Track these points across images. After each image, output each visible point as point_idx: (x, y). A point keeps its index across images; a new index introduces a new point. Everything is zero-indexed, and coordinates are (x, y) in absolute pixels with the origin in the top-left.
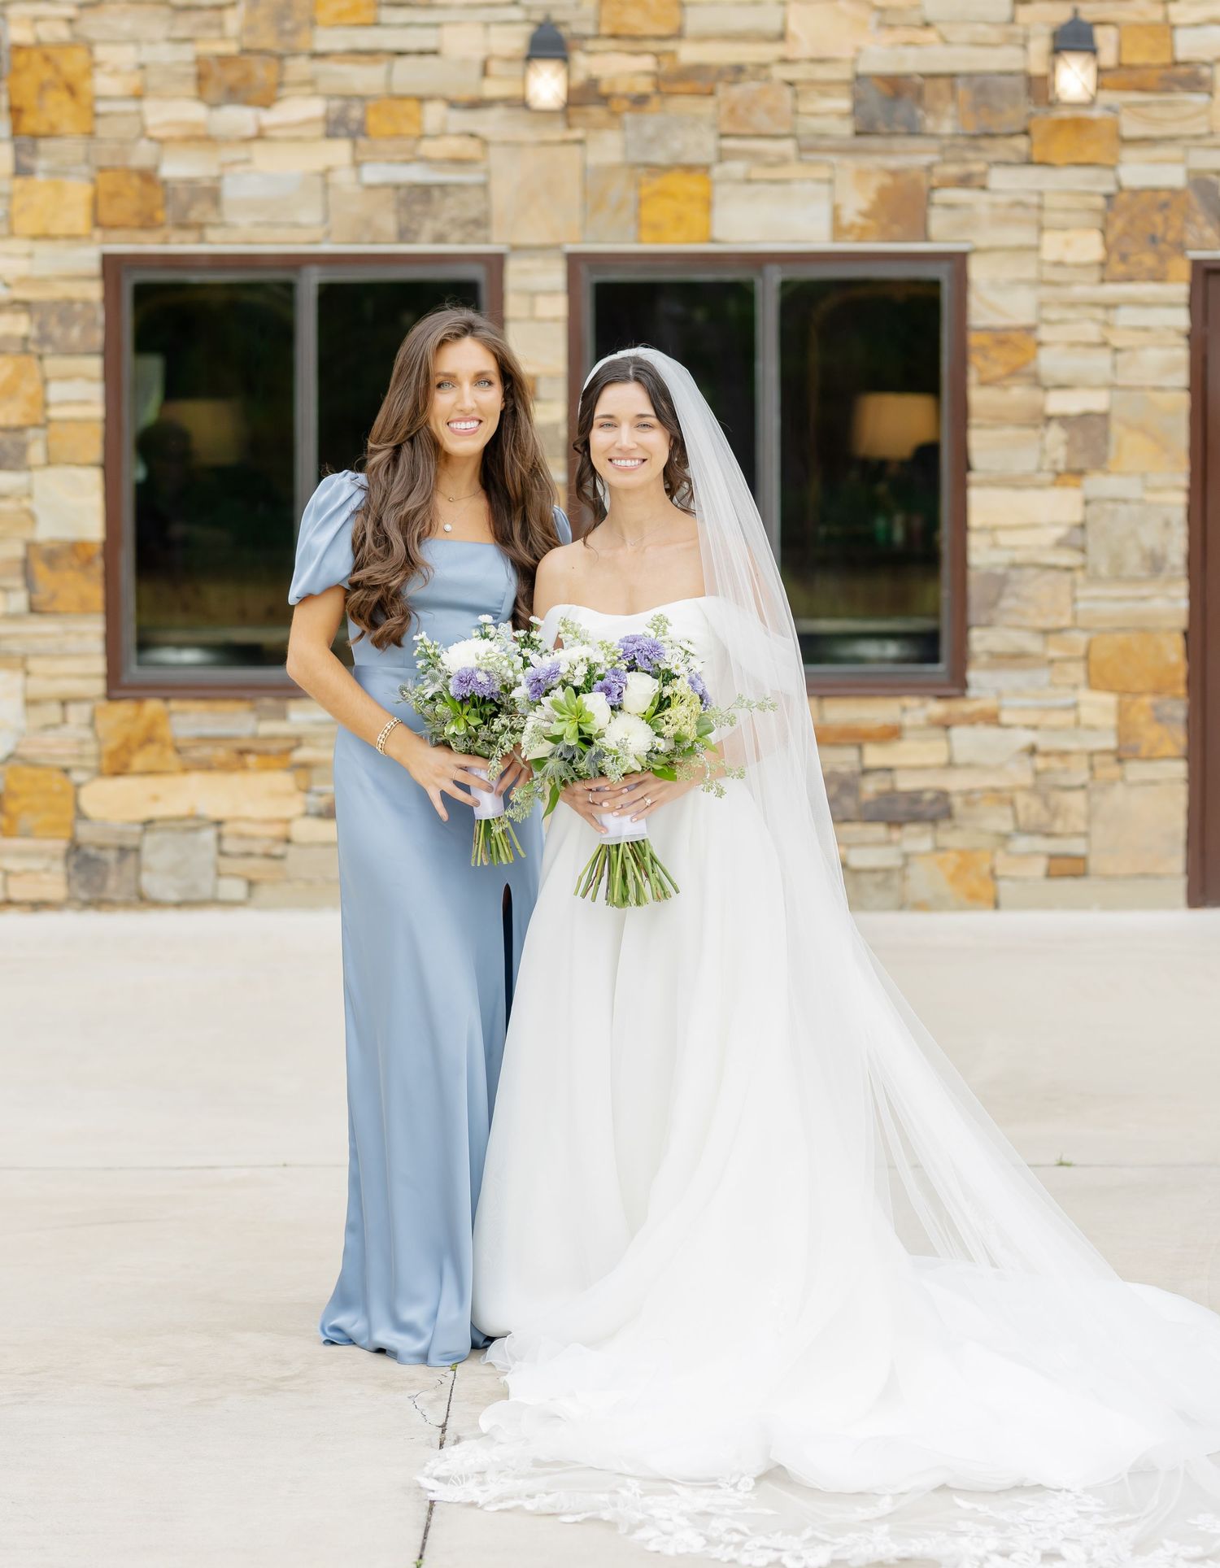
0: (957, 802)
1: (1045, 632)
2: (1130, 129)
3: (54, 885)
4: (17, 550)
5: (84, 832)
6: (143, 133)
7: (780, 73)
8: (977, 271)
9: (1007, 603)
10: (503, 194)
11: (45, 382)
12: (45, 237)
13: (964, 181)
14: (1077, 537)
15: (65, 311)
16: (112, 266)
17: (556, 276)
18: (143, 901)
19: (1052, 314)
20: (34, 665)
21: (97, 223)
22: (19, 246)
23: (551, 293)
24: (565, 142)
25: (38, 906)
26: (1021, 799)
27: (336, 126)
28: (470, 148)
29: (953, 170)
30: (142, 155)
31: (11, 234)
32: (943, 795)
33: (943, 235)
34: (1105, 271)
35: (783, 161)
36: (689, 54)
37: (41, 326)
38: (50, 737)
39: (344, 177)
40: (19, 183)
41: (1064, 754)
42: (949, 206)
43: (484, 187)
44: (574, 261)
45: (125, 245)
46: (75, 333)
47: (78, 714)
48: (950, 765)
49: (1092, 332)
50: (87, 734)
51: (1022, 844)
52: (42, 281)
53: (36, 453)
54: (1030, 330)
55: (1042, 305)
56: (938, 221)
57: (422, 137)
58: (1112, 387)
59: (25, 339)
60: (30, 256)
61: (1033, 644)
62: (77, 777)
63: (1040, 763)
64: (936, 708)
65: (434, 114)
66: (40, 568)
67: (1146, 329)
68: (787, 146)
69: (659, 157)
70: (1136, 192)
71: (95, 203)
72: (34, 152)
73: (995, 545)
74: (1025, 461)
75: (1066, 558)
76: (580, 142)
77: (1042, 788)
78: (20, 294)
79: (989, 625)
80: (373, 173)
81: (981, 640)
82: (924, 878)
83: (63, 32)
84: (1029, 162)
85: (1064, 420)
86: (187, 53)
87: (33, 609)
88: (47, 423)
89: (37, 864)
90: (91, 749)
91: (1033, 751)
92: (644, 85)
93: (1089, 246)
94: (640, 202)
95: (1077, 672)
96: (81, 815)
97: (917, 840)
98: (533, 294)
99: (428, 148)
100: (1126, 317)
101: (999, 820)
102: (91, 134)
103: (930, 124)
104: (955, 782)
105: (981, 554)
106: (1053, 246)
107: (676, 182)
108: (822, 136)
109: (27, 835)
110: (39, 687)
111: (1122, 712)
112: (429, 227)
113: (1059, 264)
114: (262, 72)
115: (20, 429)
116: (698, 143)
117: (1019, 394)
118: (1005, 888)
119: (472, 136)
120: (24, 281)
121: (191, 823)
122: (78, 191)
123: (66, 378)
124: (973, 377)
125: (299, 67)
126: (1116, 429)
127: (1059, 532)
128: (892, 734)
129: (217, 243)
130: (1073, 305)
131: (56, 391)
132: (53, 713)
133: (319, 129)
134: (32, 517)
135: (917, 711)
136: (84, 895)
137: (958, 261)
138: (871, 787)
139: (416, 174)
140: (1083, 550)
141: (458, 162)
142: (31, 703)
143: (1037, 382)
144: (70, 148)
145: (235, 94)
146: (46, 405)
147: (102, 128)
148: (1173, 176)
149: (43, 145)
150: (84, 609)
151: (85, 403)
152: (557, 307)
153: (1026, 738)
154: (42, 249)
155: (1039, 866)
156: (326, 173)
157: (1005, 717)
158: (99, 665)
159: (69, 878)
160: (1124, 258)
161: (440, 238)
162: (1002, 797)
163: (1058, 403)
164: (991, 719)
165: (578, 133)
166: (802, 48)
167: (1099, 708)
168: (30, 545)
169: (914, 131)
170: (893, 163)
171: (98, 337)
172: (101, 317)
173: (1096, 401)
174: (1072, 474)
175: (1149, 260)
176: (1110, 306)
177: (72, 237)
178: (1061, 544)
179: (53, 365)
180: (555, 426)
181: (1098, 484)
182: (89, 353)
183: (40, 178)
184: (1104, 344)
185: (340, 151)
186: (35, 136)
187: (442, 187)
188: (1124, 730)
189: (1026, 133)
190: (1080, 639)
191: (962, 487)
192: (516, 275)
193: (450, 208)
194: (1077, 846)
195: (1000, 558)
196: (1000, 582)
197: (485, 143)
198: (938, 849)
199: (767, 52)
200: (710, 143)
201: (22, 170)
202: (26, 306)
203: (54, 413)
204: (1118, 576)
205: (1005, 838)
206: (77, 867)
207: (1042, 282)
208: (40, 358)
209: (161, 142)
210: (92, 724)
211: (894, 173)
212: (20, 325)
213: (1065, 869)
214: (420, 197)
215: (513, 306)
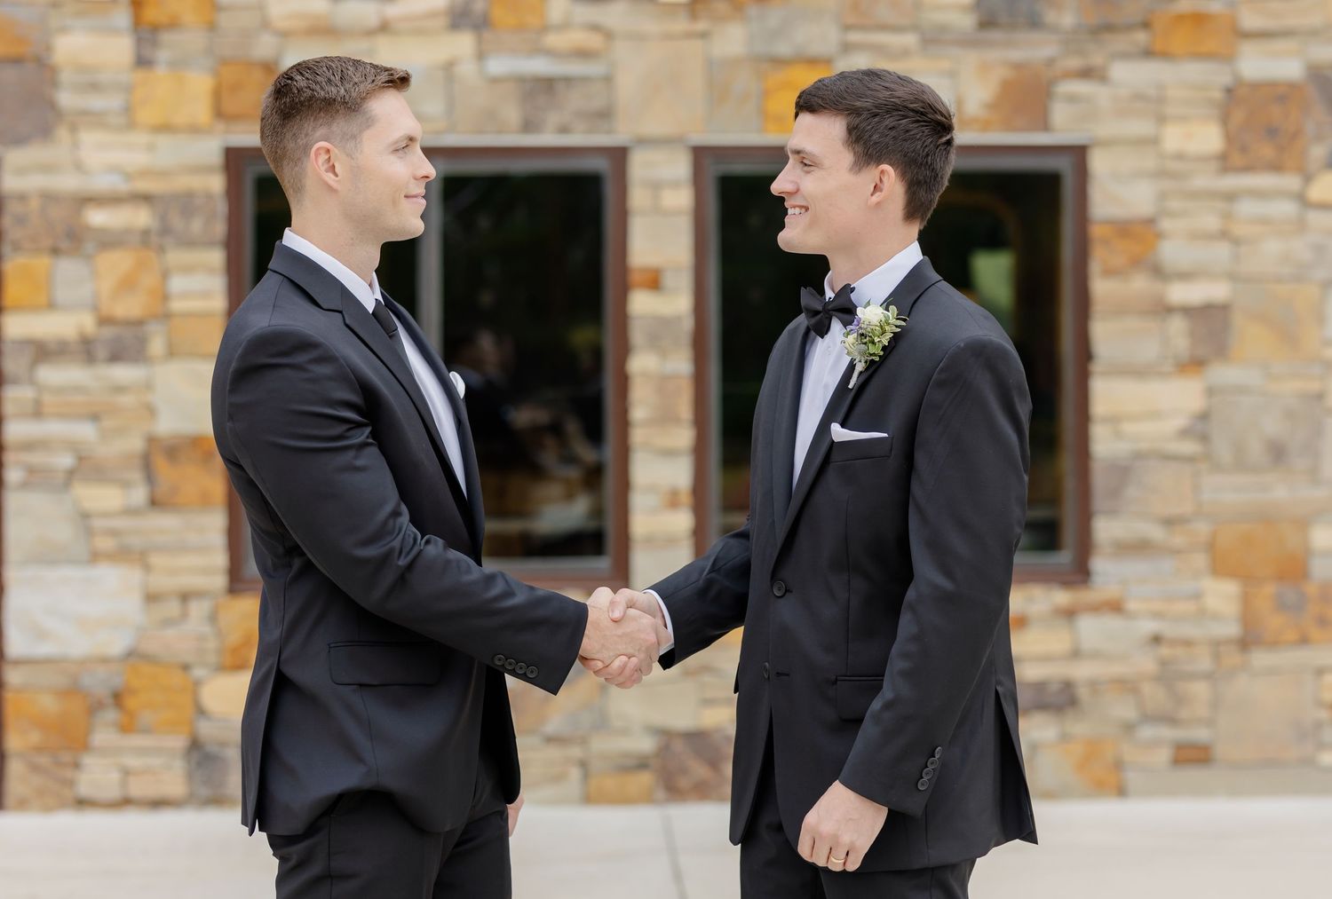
0: (1083, 693)
1: (1170, 522)
2: (1248, 22)
3: (173, 781)
4: (135, 444)
5: (205, 729)
6: (265, 25)
8: (1099, 163)
9: (1131, 492)
10: (628, 86)
11: (165, 275)
12: (165, 128)
13: (1086, 73)
14: (1200, 427)
15: (186, 203)
16: (235, 159)
17: (679, 167)
19: (1175, 204)
20: (156, 560)
21: (220, 113)
22: (141, 138)
23: (675, 185)
24: (689, 35)
25: (158, 804)
26: (1148, 689)
27: (460, 18)
28: (594, 41)
29: (1074, 63)
30: (264, 48)
31: (131, 125)
32: (1068, 686)
33: (1064, 127)
34: (1225, 162)
35: (905, 53)
37: (163, 219)
38: (170, 633)
39: (467, 69)
40: (140, 75)
41: (1188, 643)
42: (1072, 99)
43: (608, 79)
44: (700, 154)
45: (247, 136)
46: (197, 226)
47: (198, 609)
48: (1076, 654)
49: (1211, 222)
50: (207, 629)
51: (1147, 732)
52: (163, 174)
53: (157, 346)
54: (1150, 222)
55: (1163, 196)
56: (1059, 114)
57: (545, 29)
58: (1233, 277)
59: (146, 233)
60: (151, 148)
61: (1156, 533)
62: (198, 672)
63: (1165, 651)
64: (1061, 597)
65: (559, 8)
66: (161, 464)
67: (1264, 221)
68: (910, 40)
69: (783, 49)
70: (1256, 86)
71: (217, 95)
72: (155, 44)
73: (1118, 435)
74: (1148, 350)
75: (1189, 447)
76: (704, 35)
77: (1168, 675)
78: (143, 186)
79: (1113, 512)
80: (498, 65)
81: (1105, 529)
84: (1148, 53)
85: (1188, 311)
87: (155, 503)
88: (167, 316)
89: (156, 762)
90: (212, 644)
91: (1157, 640)
93: (1208, 138)
94: (765, 94)
95: (1200, 560)
96: (201, 711)
97: (1043, 729)
98: (656, 186)
99: (553, 40)
100: (1246, 208)
101: (1125, 710)
102: (212, 27)
103: (1050, 16)
104: (1081, 672)
105: (1104, 444)
106: (1174, 138)
107: (800, 75)
108: (943, 28)
109: (147, 731)
110: (161, 582)
111: (1246, 601)
112: (553, 119)
113: (1180, 157)
115: (139, 323)
116: (821, 35)
117: (1140, 284)
118: (1132, 778)
119: (595, 28)
120: (145, 173)
122: (200, 83)
123: (188, 269)
124: (1095, 267)
126: (1238, 320)
127: (1180, 422)
128: (1018, 623)
130: (1195, 195)
131: (177, 284)
132: (173, 608)
133: (442, 22)
134: (151, 411)
135: (1042, 601)
136: (204, 792)
137: (1079, 153)
139: (539, 66)
140: (1204, 438)
141: (583, 54)
142: (152, 598)
143: (1159, 272)
144: (190, 40)
146: (165, 297)
147: (224, 20)
148: (1290, 69)
149: (166, 37)
150: (205, 502)
151: (205, 295)
152: (681, 199)
153: (1149, 626)
154: (164, 141)
155: (1163, 756)
156: (449, 67)
157: (1132, 605)
158: (220, 559)
159: (190, 777)
160: (1244, 149)
161: (564, 130)
162: (1127, 686)
163: (1180, 293)
164: (1115, 607)
165: (701, 26)
167: (1222, 595)
168: (152, 440)
169: (1035, 23)
170: (1016, 55)
171: (220, 229)
172: (222, 207)
173: (1217, 291)
174: (1193, 365)
175: (1267, 151)
176: (1231, 197)
177: (194, 130)
178: (1185, 433)
179: (175, 257)
180: (678, 319)
181: (1223, 374)
182: (209, 244)
183: (161, 71)
184: (1224, 235)
185: (464, 43)
186: (156, 29)
187: (568, 80)
188: (1248, 619)
189: (1146, 25)
190: (1202, 528)
191: (1084, 377)
192: (641, 167)
193: (575, 100)
194: (1200, 734)
195: (1123, 448)
196: (1123, 471)
197: (609, 35)
198: (1065, 738)
200: (833, 35)
201: (143, 62)
202: (146, 198)
203: (177, 305)
204: (1241, 464)
205: (1129, 728)
206: (199, 764)
207: (1161, 174)
208: (161, 250)
209: (285, 35)
210: (213, 618)
211: (1018, 66)
212: (141, 217)
213: (1192, 756)
214: (542, 89)
215: (638, 197)
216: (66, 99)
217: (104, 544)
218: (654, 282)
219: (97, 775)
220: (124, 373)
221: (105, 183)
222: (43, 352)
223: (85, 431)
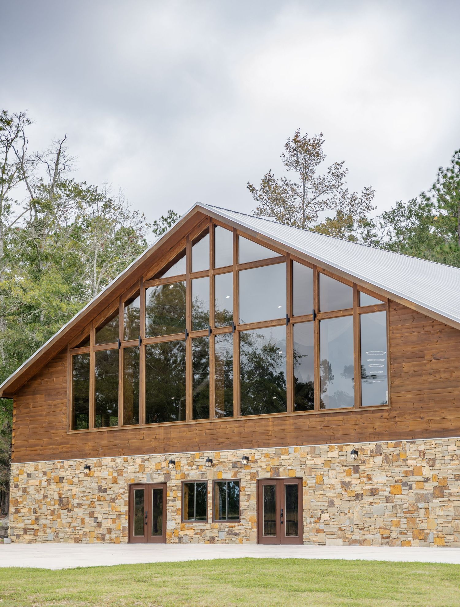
0: (239, 533)
1: (245, 516)
2: (252, 466)
3: (177, 541)
4: (175, 509)
5: (179, 536)
6: (184, 469)
7: (227, 462)
8: (241, 480)
9: (243, 513)
10: (208, 474)
11: (178, 493)
13: (240, 472)
15: (179, 486)
16: (182, 482)
18: (183, 543)
20: (177, 520)
21: (181, 478)
22: (176, 480)
23: (211, 483)
25: (177, 543)
27: (197, 468)
30: (184, 472)
33: (239, 477)
35: (227, 470)
36: (221, 460)
38: (178, 527)
42: (239, 474)
43: (206, 474)
44: (212, 480)
45: (184, 480)
46: (180, 488)
48: (239, 529)
49: (249, 486)
51: (245, 538)
52: (178, 484)
53: (177, 500)
54: (245, 486)
56: (238, 476)
58: (251, 492)
62: (179, 531)
64: (238, 524)
65: (203, 466)
66: (178, 511)
67: (253, 486)
69: (219, 470)
70: (252, 473)
74: (244, 499)
75: (247, 509)
77: (246, 532)
80: (199, 473)
81: (241, 517)
82: (237, 541)
83: (179, 460)
84: (245, 470)
85: (247, 495)
86: (187, 462)
87: (177, 515)
90: (180, 528)
92: (218, 463)
93: (249, 478)
94: (217, 475)
95: (248, 520)
96: (179, 534)
97: (237, 537)
99: (203, 470)
100: (251, 485)
101: (243, 535)
102: (181, 470)
104: (240, 531)
105: (241, 508)
107: (220, 473)
108: (230, 468)
110: (177, 522)
112: (203, 478)
114: (192, 463)
115: (175, 498)
116: (221, 469)
117: (244, 493)
121: (186, 535)
122: (180, 475)
125: (195, 463)
126: (251, 496)
127: (247, 506)
128: (235, 526)
129: (189, 480)
130: (248, 484)
132: (178, 525)
134: (177, 506)
135: (237, 524)
136: (179, 542)
138: (234, 531)
139: (202, 473)
140: (249, 508)
142: (176, 524)
143: (245, 491)
144: (179, 471)
145: (190, 466)
148: (255, 471)
150: (180, 514)
151: (180, 495)
153: (244, 527)
155: (246, 540)
156: (196, 473)
158: (180, 520)
160: (251, 479)
162: (243, 533)
163: (247, 493)
164: (242, 525)
166: (228, 460)
167: (250, 523)
168: (177, 508)
170: (235, 470)
174: (248, 500)
175: (253, 479)
177: (179, 479)
181: (250, 501)
182: (180, 490)
185: (197, 471)
186: (177, 470)
187: (204, 474)
189: (244, 467)
190: (248, 517)
191: (240, 502)
192: (209, 482)
193: (205, 476)
194: (248, 538)
195: (243, 509)
196: (243, 511)
199: (226, 460)
200: (222, 469)
201: (176, 473)
203: (178, 496)
204: (251, 511)
205: (243, 537)
208: (177, 491)
210: (180, 525)
212: (176, 488)
213: (248, 540)
214: (202, 475)
215: (209, 485)
216: (171, 477)
217: (173, 518)
218: (209, 494)
219: (172, 541)
220: (174, 502)
221: (174, 485)
222: (170, 500)
223: (172, 508)
